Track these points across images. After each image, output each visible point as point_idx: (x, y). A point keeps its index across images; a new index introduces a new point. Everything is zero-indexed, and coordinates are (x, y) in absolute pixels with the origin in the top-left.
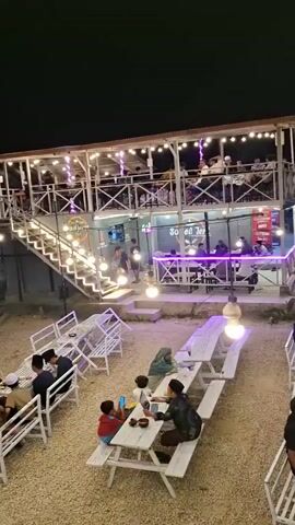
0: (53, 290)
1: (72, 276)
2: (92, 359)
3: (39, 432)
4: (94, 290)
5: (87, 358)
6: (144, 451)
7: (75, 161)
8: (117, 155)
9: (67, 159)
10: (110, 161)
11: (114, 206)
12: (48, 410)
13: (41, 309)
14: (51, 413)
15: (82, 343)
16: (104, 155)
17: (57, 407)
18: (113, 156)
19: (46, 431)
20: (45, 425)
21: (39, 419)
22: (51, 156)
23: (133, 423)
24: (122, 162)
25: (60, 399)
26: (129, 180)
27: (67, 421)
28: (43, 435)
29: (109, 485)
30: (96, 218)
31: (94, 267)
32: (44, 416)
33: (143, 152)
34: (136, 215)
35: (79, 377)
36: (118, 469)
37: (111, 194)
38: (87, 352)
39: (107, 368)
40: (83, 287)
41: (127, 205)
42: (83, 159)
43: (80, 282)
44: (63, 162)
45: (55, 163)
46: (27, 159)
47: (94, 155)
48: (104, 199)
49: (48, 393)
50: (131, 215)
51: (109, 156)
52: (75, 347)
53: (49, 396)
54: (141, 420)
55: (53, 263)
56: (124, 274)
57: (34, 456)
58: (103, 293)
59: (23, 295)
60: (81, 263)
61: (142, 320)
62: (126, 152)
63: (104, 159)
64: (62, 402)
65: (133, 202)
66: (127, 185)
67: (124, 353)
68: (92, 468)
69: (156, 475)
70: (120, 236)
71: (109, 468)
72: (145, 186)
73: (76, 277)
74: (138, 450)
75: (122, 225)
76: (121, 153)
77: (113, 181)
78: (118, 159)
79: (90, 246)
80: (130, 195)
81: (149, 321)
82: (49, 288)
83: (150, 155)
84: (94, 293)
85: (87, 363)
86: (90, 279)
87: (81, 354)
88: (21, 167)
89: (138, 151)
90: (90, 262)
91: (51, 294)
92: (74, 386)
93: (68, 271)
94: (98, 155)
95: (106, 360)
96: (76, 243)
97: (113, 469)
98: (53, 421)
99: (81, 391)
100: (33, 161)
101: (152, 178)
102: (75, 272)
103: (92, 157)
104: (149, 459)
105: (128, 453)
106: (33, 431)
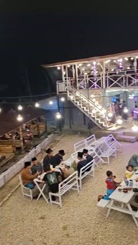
0: (85, 124)
1: (94, 118)
2: (102, 158)
3: (76, 187)
4: (104, 125)
5: (99, 157)
6: (124, 204)
7: (98, 64)
8: (118, 61)
9: (94, 63)
10: (115, 64)
11: (116, 86)
12: (81, 178)
13: (79, 132)
14: (82, 180)
15: (97, 150)
16: (112, 61)
17: (85, 178)
18: (117, 61)
19: (79, 188)
20: (79, 184)
21: (76, 182)
22: (87, 62)
23: (120, 190)
24: (121, 64)
25: (86, 173)
26: (123, 73)
27: (89, 184)
28: (78, 189)
29: (107, 216)
30: (107, 91)
31: (104, 115)
32: (79, 180)
33: (132, 59)
34: (127, 90)
35: (95, 166)
36: (112, 210)
37: (114, 80)
38: (100, 154)
39: (108, 163)
40: (99, 124)
41: (122, 85)
42: (102, 63)
43: (98, 121)
44: (92, 65)
45: (89, 65)
46: (76, 63)
47: (107, 61)
48: (111, 82)
49: (81, 171)
50: (124, 90)
51: (115, 61)
52: (94, 151)
53: (81, 172)
54: (124, 189)
55: (86, 112)
57: (73, 197)
58: (108, 127)
59: (72, 125)
60: (98, 112)
61: (126, 141)
62: (123, 59)
63: (112, 63)
64: (87, 176)
65: (125, 84)
66: (123, 75)
67: (117, 156)
68: (99, 207)
69: (130, 216)
71: (108, 208)
72: (132, 76)
73: (96, 119)
74: (121, 203)
75: (119, 95)
76: (121, 60)
77: (116, 73)
78: (120, 62)
79: (104, 105)
80: (124, 80)
81: (130, 142)
82: (83, 123)
83: (135, 60)
84: (103, 127)
85: (99, 159)
86: (102, 120)
87: (97, 155)
88: (73, 68)
89: (129, 58)
90: (103, 112)
91: (84, 126)
92: (93, 169)
93: (92, 116)
94: (109, 61)
95: (108, 158)
96: (97, 103)
97: (109, 211)
98: (82, 184)
99: (95, 171)
100: (78, 64)
101: (136, 72)
102: (96, 117)
103: (106, 62)
104: (127, 208)
105: (117, 203)
106: (73, 187)
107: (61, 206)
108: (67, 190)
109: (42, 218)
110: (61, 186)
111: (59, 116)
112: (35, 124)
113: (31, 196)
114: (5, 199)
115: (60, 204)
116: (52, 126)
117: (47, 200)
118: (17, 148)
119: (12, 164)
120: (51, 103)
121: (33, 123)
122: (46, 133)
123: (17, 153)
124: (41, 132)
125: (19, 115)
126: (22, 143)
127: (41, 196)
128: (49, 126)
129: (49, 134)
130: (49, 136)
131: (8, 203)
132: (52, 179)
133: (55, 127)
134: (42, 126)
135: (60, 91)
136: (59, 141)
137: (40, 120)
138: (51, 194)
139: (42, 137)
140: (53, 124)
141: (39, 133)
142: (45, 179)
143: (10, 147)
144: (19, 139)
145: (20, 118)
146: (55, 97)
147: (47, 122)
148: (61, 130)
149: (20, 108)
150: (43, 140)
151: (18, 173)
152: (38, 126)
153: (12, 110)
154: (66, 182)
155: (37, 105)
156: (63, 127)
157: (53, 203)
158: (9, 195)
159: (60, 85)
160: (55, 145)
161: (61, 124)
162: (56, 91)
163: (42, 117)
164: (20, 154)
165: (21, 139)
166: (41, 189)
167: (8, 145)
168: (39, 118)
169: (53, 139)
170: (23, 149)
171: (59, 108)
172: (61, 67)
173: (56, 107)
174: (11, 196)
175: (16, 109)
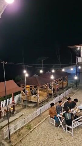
107: (73, 135)
108: (77, 125)
109: (60, 140)
110: (74, 122)
111: (76, 78)
112: (61, 81)
113: (55, 124)
114: (40, 123)
115: (72, 133)
116: (71, 83)
117: (64, 129)
118: (49, 94)
119: (46, 103)
120: (72, 69)
121: (60, 80)
122: (68, 87)
123: (49, 97)
124: (64, 86)
125: (52, 75)
126: (52, 92)
127: (61, 126)
129: (69, 88)
130: (69, 89)
131: (41, 126)
132: (68, 116)
133: (73, 84)
134: (65, 82)
135: (78, 62)
136: (75, 93)
137: (64, 79)
138: (66, 126)
139: (65, 89)
141: (63, 87)
142: (64, 115)
143: (46, 93)
144: (51, 89)
145: (52, 77)
146: (75, 66)
147: (69, 80)
148: (77, 86)
149: (53, 71)
150: (65, 91)
151: (48, 109)
152: (62, 83)
153: (49, 71)
154: (76, 121)
155: (63, 70)
156: (78, 84)
157: (67, 132)
158: (42, 121)
159: (78, 59)
160: (72, 95)
161: (77, 83)
162: (76, 62)
163: (66, 77)
165: (52, 89)
167: (44, 92)
168: (64, 78)
169: (71, 91)
170: (52, 95)
171: (77, 72)
172: (80, 47)
173: (75, 72)
174: (43, 122)
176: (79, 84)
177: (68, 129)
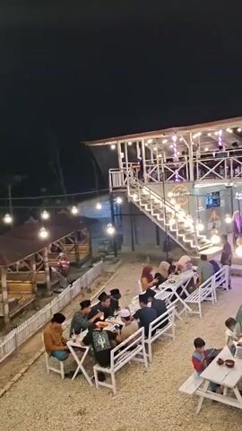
0: (158, 244)
1: (174, 233)
2: (188, 304)
3: (142, 357)
4: (192, 246)
5: (183, 302)
6: (229, 389)
7: (181, 140)
8: (216, 133)
9: (174, 138)
10: (210, 139)
11: (212, 176)
12: (150, 340)
13: (148, 258)
14: (153, 343)
15: (179, 290)
16: (205, 134)
17: (157, 339)
18: (213, 135)
19: (148, 358)
20: (147, 352)
21: (142, 347)
22: (162, 136)
23: (220, 362)
24: (220, 139)
25: (159, 333)
26: (225, 155)
27: (165, 352)
28: (146, 361)
29: (198, 411)
30: (196, 186)
31: (192, 227)
32: (146, 345)
33: (239, 130)
34: (231, 184)
35: (176, 318)
36: (205, 399)
37: (209, 166)
39: (200, 312)
40: (183, 243)
41: (223, 175)
42: (187, 138)
43: (181, 239)
44: (170, 141)
45: (165, 142)
46: (142, 139)
47: (196, 134)
48: (204, 170)
49: (150, 327)
50: (226, 184)
51: (209, 135)
52: (174, 292)
53: (151, 330)
54: (228, 361)
55: (158, 221)
56: (218, 235)
57: (136, 374)
58: (200, 249)
59: (135, 246)
60: (182, 223)
62: (224, 131)
63: (205, 138)
64: (162, 336)
65: (229, 173)
66: (224, 159)
68: (184, 395)
70: (216, 202)
71: (198, 397)
73: (178, 234)
75: (218, 193)
76: (220, 132)
77: (212, 155)
78: (217, 137)
79: (189, 210)
80: (226, 167)
82: (156, 243)
84: (191, 249)
85: (183, 306)
86: (189, 236)
87: (179, 298)
88: (138, 146)
89: (235, 130)
90: (188, 222)
91: (157, 247)
92: (171, 324)
93: (172, 230)
94: (199, 134)
95: (200, 306)
96: (177, 207)
97: (201, 400)
98: (153, 351)
99: (178, 328)
100: (147, 140)
102: (177, 230)
103: (195, 137)
106: (137, 356)
107: (115, 392)
108: (126, 361)
109: (80, 413)
110: (116, 354)
111: (111, 230)
112: (71, 243)
113: (62, 373)
114: (15, 378)
115: (113, 387)
116: (101, 247)
117: (89, 380)
118: (39, 286)
119: (29, 314)
120: (99, 207)
121: (68, 242)
122: (92, 260)
123: (40, 294)
124: (82, 257)
125: (43, 229)
126: (48, 278)
127: (80, 373)
128: (97, 247)
129: (96, 261)
130: (95, 265)
131: (21, 385)
132: (102, 342)
133: (106, 249)
134: (83, 247)
135: (115, 186)
136: (112, 273)
137: (80, 238)
138: (97, 368)
139: (83, 266)
140: (103, 243)
141: (78, 259)
143: (27, 284)
144: (43, 269)
145: (44, 234)
146: (107, 197)
147: (92, 240)
148: (116, 255)
149: (45, 216)
150: (85, 270)
151: (40, 331)
152: (76, 247)
153: (32, 218)
154: (122, 348)
155: (75, 211)
156: (120, 248)
157: (100, 386)
158: (23, 370)
159: (114, 176)
160: (106, 281)
161: (116, 244)
162: (108, 187)
163: (84, 232)
164: (43, 296)
165: (47, 269)
166: (80, 360)
167: (24, 280)
168: (79, 233)
169: (102, 270)
170: (49, 287)
171: (113, 215)
172: (116, 145)
173: (108, 214)
174: (26, 371)
175: (37, 217)
176: (123, 247)
177: (102, 377)
